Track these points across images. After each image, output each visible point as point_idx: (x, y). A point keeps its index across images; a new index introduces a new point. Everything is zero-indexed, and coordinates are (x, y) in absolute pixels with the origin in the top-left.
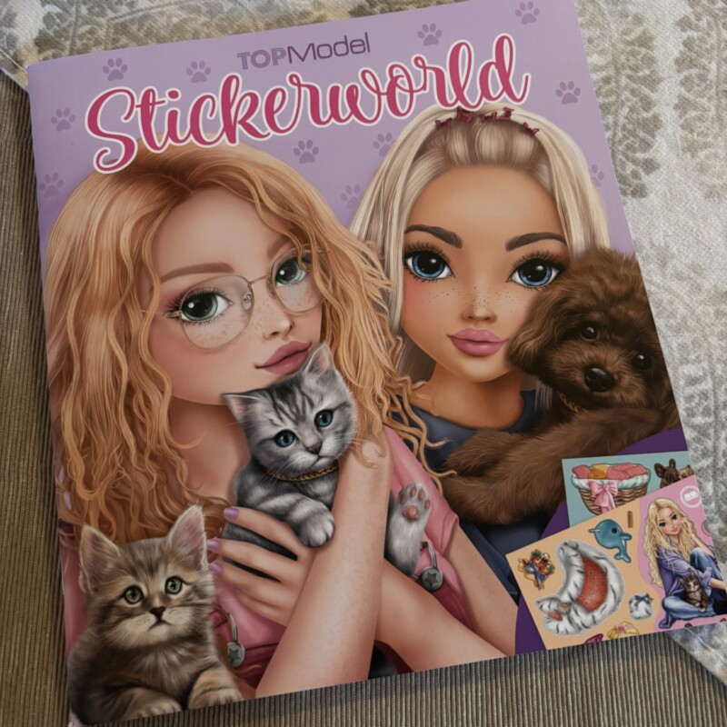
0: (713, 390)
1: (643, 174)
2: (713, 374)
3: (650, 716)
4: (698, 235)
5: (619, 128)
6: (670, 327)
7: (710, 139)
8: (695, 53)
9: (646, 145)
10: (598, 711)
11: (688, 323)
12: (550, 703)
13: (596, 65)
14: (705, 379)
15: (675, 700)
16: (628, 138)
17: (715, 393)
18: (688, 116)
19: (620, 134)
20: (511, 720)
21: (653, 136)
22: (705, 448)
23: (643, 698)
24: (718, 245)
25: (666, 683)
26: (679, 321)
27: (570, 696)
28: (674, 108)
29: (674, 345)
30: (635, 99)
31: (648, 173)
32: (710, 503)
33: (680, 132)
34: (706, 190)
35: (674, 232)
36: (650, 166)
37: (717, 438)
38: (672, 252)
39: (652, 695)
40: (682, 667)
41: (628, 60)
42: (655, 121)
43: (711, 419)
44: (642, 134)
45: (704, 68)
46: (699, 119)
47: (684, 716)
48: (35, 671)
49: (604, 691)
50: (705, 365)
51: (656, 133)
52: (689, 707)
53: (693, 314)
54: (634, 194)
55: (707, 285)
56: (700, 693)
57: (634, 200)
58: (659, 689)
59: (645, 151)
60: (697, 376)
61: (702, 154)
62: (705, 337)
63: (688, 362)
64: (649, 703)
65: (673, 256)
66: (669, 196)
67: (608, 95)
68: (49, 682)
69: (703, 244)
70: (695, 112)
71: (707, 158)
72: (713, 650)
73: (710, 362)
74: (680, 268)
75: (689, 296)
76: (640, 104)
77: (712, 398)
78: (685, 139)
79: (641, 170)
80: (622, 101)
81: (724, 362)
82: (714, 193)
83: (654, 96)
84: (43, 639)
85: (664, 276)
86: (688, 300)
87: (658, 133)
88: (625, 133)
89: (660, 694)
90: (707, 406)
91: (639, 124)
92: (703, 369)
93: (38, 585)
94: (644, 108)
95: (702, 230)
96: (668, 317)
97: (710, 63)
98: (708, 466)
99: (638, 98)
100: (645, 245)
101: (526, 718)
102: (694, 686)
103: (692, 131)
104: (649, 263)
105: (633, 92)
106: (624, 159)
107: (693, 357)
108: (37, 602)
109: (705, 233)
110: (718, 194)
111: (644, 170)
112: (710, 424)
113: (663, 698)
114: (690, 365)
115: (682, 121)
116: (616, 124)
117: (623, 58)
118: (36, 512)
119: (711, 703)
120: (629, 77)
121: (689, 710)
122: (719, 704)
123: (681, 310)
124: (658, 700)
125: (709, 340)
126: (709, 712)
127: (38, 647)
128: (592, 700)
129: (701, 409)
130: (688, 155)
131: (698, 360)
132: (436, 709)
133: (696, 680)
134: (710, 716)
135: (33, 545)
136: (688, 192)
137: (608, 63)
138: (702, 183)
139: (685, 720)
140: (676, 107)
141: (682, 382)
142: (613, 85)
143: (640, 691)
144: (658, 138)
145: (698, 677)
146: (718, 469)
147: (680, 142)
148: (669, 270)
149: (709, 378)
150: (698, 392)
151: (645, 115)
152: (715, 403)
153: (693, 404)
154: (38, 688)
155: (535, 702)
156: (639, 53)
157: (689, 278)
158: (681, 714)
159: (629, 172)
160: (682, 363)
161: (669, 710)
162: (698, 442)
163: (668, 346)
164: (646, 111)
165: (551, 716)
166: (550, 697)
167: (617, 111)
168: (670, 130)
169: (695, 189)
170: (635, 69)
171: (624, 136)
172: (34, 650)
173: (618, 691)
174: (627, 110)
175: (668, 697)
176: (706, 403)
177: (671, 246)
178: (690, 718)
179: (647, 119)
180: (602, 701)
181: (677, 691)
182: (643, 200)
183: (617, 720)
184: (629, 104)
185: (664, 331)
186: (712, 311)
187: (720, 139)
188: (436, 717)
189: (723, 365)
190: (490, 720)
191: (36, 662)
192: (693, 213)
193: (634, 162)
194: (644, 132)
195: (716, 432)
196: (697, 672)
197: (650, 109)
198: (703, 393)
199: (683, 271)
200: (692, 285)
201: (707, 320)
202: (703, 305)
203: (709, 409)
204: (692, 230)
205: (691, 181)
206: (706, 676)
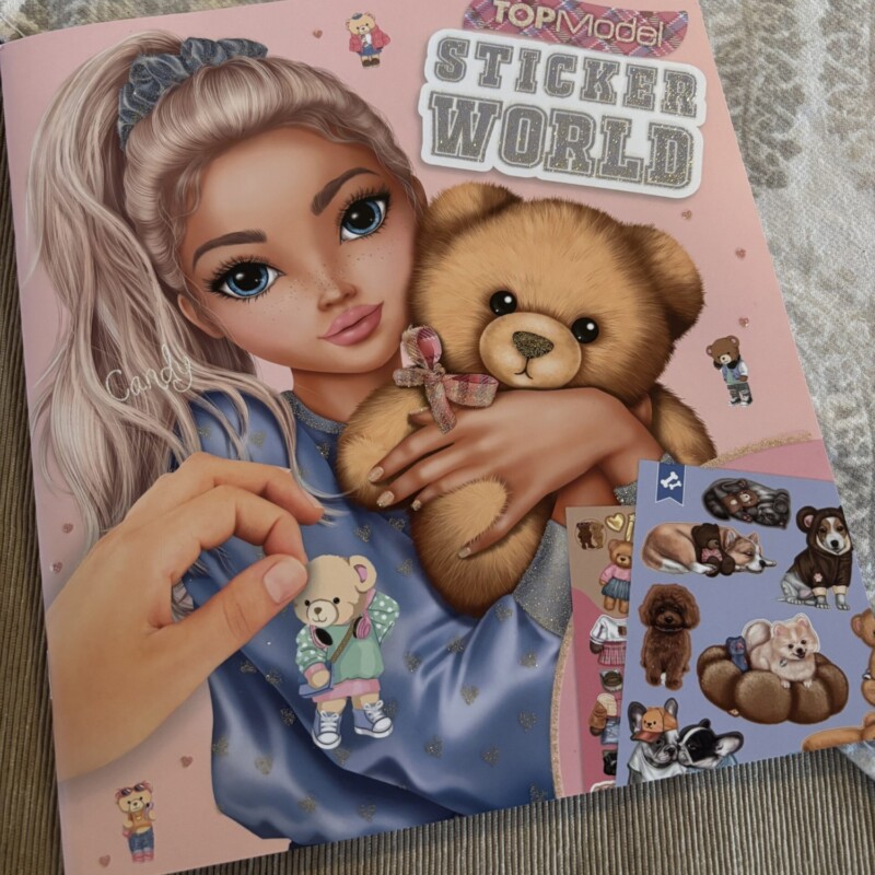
0: (870, 425)
1: (781, 159)
2: (868, 406)
3: (791, 828)
4: (849, 235)
5: (752, 103)
6: (816, 347)
7: (862, 118)
8: (845, 13)
9: (786, 124)
10: (728, 821)
11: (838, 343)
13: (722, 26)
14: (859, 411)
15: (822, 808)
16: (763, 115)
17: (872, 428)
18: (835, 90)
19: (753, 110)
20: (618, 833)
21: (794, 114)
22: (861, 496)
23: (783, 805)
25: (811, 786)
26: (826, 339)
27: (693, 802)
28: (819, 79)
29: (821, 370)
30: (771, 66)
31: (787, 158)
32: (866, 565)
33: (827, 110)
34: (857, 180)
35: (820, 231)
36: (789, 149)
38: (817, 254)
39: (794, 801)
40: (830, 766)
41: (762, 20)
42: (796, 95)
43: (869, 460)
44: (780, 109)
45: (855, 32)
46: (850, 94)
47: (832, 827)
48: (11, 773)
49: (734, 796)
50: (858, 394)
51: (797, 109)
52: (838, 816)
53: (843, 331)
54: (770, 184)
55: (860, 296)
56: (852, 799)
57: (770, 191)
59: (784, 131)
60: (849, 407)
61: (853, 136)
62: (858, 360)
63: (838, 390)
64: (789, 811)
65: (818, 260)
67: (736, 62)
68: (29, 786)
69: (855, 245)
70: (844, 85)
71: (860, 141)
72: (870, 747)
73: (864, 391)
74: (826, 273)
75: (838, 309)
76: (777, 72)
77: (869, 433)
78: (832, 117)
79: (778, 155)
80: (755, 69)
82: (868, 184)
83: (794, 63)
84: (22, 731)
85: (807, 284)
86: (836, 315)
87: (799, 109)
88: (759, 108)
90: (863, 443)
91: (777, 97)
92: (856, 399)
93: (16, 662)
94: (782, 78)
95: (855, 229)
96: (813, 334)
97: (862, 26)
98: (863, 520)
99: (776, 65)
100: (783, 246)
101: (638, 832)
102: (845, 792)
103: (840, 108)
104: (791, 268)
105: (769, 58)
106: (757, 141)
107: (844, 384)
108: (14, 684)
109: (858, 232)
111: (783, 154)
112: (868, 466)
113: (807, 805)
114: (839, 394)
115: (829, 95)
116: (747, 97)
117: (756, 18)
118: (14, 571)
119: (865, 810)
120: (764, 40)
123: (829, 327)
126: (864, 822)
127: (15, 741)
128: (721, 808)
129: (856, 447)
130: (837, 137)
131: (850, 388)
133: (847, 782)
135: (10, 611)
136: (837, 182)
137: (738, 24)
138: (854, 172)
139: (833, 831)
140: (822, 78)
141: (831, 415)
142: (743, 50)
143: (779, 796)
144: (799, 116)
145: (850, 779)
147: (826, 121)
148: (814, 279)
149: (863, 411)
150: (852, 427)
151: (784, 86)
152: (873, 439)
153: (847, 441)
154: (15, 793)
155: (649, 811)
156: (776, 11)
157: (839, 288)
158: (829, 824)
159: (763, 157)
160: (829, 392)
161: (814, 820)
162: (851, 489)
163: (813, 370)
164: (785, 81)
166: (667, 805)
167: (749, 82)
168: (814, 107)
169: (845, 178)
170: (771, 29)
171: (758, 111)
172: (10, 745)
174: (761, 80)
175: (813, 804)
176: (862, 440)
177: (816, 248)
178: (840, 830)
179: (787, 91)
180: (733, 809)
182: (781, 191)
183: (750, 832)
184: (764, 73)
185: (808, 352)
186: (867, 328)
191: (12, 761)
192: (843, 208)
193: (770, 143)
194: (783, 107)
196: (849, 773)
197: (790, 79)
198: (858, 428)
199: (832, 279)
200: (842, 296)
201: (861, 339)
202: (855, 321)
203: (867, 447)
204: (841, 229)
205: (840, 168)
206: (859, 777)
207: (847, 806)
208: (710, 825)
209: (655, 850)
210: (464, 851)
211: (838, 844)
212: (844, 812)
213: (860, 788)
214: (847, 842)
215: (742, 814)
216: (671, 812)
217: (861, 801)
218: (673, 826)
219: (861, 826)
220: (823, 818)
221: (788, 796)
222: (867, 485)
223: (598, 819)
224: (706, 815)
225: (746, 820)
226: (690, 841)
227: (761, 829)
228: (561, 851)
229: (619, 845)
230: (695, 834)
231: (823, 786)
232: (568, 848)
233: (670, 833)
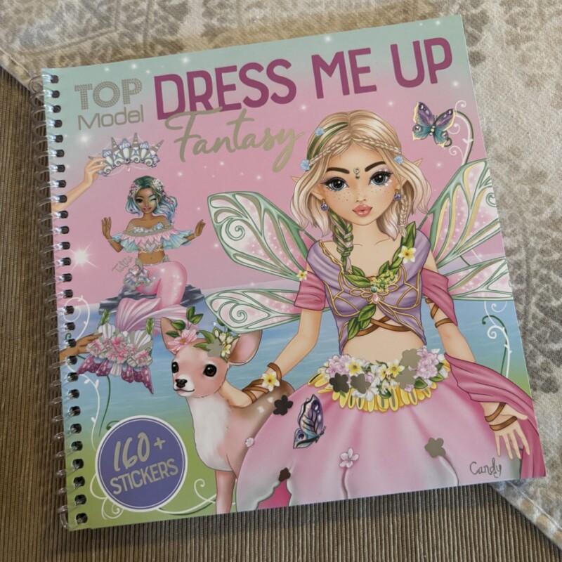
0: (526, 261)
2: (526, 246)
3: (460, 543)
4: (518, 121)
7: (532, 33)
9: (474, 40)
11: (506, 201)
12: (374, 532)
14: (519, 251)
15: (483, 530)
17: (528, 263)
18: (512, 12)
20: (340, 546)
21: (481, 31)
23: (455, 528)
24: (535, 130)
25: (475, 515)
26: (498, 198)
28: (500, 5)
31: (474, 65)
33: (506, 27)
34: (526, 79)
35: (497, 119)
36: (477, 58)
37: (528, 303)
38: (493, 136)
39: (463, 525)
42: (482, 17)
43: (523, 286)
44: (470, 29)
46: (523, 14)
47: (490, 543)
49: (421, 522)
50: (520, 238)
51: (483, 28)
53: (510, 192)
55: (524, 166)
56: (504, 524)
58: (469, 520)
59: (472, 45)
60: (513, 248)
61: (524, 47)
62: (521, 213)
63: (505, 235)
64: (459, 532)
65: (494, 140)
66: (493, 85)
69: (522, 128)
70: (519, 8)
71: (529, 50)
72: (516, 487)
73: (524, 235)
74: (501, 150)
75: (508, 176)
77: (525, 267)
78: (509, 33)
81: (537, 235)
82: (533, 82)
86: (506, 179)
87: (485, 28)
89: (469, 524)
90: (520, 275)
91: (468, 20)
92: (518, 241)
94: (473, 6)
95: (521, 116)
101: (353, 545)
102: (499, 518)
103: (515, 25)
107: (510, 231)
109: (524, 119)
110: (538, 83)
111: (472, 62)
112: (522, 291)
113: (472, 528)
114: (506, 238)
115: (507, 16)
119: (514, 532)
121: (495, 538)
122: (521, 534)
123: (500, 189)
124: (468, 529)
125: (525, 215)
130: (512, 47)
131: (514, 233)
132: (276, 536)
134: (512, 543)
136: (510, 81)
138: (523, 73)
140: (503, 4)
144: (484, 33)
145: (503, 510)
146: (527, 330)
147: (505, 36)
149: (523, 250)
150: (513, 262)
151: (474, 11)
152: (528, 271)
157: (509, 160)
161: (477, 538)
164: (475, 7)
165: (375, 543)
166: (374, 527)
167: (448, 8)
168: (496, 25)
169: (516, 78)
173: (433, 522)
174: (457, 7)
175: (476, 527)
176: (519, 272)
177: (493, 132)
179: (475, 15)
181: (484, 522)
186: (528, 190)
187: (540, 32)
188: (276, 543)
189: (536, 238)
190: (322, 546)
192: (514, 101)
194: (472, 27)
195: (527, 297)
196: (503, 506)
197: (478, 5)
198: (517, 263)
199: (503, 154)
200: (511, 166)
201: (523, 198)
202: (520, 184)
203: (522, 277)
204: (512, 117)
205: (513, 71)
206: (510, 509)
207: (500, 529)
208: (402, 541)
209: (364, 557)
210: (235, 557)
211: (493, 555)
212: (498, 533)
213: (510, 517)
214: (500, 554)
215: (426, 534)
216: (376, 532)
217: (511, 526)
218: (377, 541)
219: (510, 543)
220: (483, 536)
221: (459, 522)
222: (521, 304)
223: (327, 537)
224: (400, 534)
225: (428, 538)
226: (388, 552)
227: (439, 545)
228: (300, 558)
229: (340, 555)
230: (392, 547)
231: (484, 515)
232: (305, 556)
233: (375, 546)
